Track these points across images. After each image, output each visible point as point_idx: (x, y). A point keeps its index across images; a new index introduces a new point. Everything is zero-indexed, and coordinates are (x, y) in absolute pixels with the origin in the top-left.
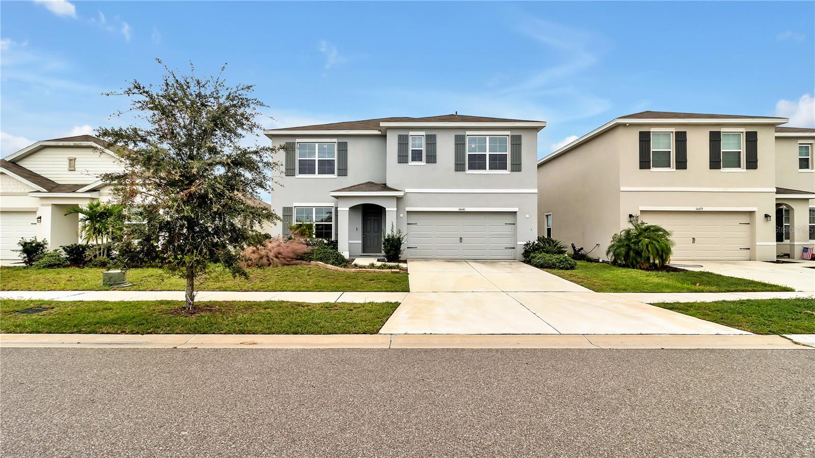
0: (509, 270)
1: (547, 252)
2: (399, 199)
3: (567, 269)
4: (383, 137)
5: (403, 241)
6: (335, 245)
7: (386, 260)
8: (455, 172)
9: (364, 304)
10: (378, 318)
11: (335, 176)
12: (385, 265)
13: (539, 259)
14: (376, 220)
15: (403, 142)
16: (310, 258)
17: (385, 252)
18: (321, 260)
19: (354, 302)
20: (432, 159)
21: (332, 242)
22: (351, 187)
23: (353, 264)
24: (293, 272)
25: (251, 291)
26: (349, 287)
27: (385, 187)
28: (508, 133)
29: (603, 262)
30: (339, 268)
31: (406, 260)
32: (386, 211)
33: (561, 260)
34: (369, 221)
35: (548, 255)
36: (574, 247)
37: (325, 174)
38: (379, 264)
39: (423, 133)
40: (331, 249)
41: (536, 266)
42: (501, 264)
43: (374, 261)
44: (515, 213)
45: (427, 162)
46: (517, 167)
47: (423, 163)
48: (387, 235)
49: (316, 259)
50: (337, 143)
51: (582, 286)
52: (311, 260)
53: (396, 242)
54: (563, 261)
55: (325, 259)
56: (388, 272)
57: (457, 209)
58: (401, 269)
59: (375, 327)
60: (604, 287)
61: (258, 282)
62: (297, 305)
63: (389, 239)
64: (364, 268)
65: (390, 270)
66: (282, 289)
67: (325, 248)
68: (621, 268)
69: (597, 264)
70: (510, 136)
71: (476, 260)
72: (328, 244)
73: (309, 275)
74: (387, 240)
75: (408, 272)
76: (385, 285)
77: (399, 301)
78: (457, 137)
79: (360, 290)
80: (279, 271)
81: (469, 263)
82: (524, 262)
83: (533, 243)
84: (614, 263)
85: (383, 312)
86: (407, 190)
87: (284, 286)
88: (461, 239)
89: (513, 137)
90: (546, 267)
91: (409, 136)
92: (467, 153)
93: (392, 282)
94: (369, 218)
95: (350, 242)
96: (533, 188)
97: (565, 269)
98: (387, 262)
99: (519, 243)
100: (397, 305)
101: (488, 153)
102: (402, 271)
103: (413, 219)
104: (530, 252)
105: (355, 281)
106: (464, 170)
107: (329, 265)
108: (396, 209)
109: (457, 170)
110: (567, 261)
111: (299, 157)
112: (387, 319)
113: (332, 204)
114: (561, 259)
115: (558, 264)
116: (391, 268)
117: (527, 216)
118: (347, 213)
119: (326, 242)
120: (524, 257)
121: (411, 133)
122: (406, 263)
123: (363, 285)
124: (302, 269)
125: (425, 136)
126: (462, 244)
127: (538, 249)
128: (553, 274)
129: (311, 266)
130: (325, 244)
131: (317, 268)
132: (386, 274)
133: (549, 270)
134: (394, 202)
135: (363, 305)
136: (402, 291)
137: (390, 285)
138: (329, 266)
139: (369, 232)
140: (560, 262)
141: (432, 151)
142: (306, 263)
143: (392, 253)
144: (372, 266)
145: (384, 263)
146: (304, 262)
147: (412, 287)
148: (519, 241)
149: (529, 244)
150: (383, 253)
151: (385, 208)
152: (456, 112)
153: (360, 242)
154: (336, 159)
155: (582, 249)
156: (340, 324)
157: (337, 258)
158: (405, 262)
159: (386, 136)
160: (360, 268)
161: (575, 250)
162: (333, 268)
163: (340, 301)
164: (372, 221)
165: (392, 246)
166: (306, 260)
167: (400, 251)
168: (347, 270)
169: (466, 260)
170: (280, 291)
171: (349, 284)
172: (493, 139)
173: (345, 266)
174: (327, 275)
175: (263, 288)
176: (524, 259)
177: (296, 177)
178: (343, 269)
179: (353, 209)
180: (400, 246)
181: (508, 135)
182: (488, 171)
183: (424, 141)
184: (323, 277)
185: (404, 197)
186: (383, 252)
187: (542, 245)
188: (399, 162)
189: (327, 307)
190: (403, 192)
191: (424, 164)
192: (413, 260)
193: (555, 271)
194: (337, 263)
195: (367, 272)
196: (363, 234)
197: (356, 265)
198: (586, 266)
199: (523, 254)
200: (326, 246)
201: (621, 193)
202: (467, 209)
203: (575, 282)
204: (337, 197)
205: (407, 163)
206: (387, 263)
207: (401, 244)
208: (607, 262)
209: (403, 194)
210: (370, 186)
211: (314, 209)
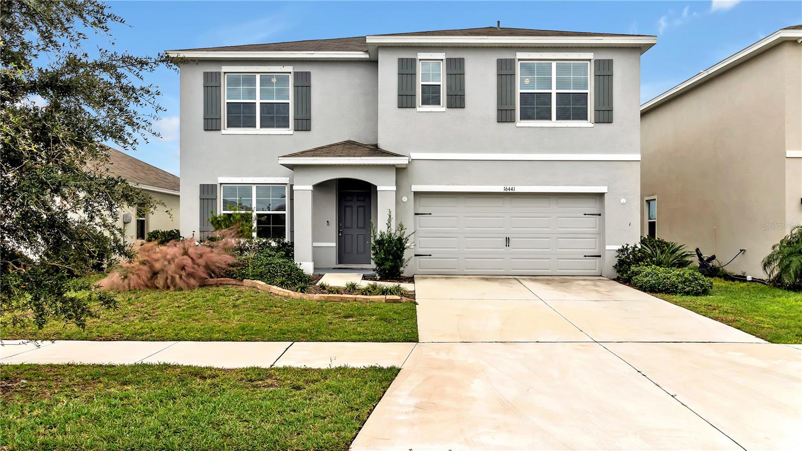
0: (595, 296)
1: (659, 264)
2: (400, 170)
3: (697, 294)
4: (373, 63)
5: (407, 245)
6: (288, 251)
7: (379, 277)
8: (497, 123)
9: (329, 371)
10: (352, 409)
11: (289, 131)
12: (374, 287)
13: (646, 276)
14: (360, 206)
15: (407, 70)
16: (243, 274)
17: (376, 263)
18: (261, 277)
19: (308, 366)
20: (457, 100)
21: (285, 245)
22: (316, 149)
23: (318, 284)
24: (208, 300)
25: (117, 340)
26: (305, 331)
27: (375, 150)
28: (590, 55)
29: (754, 280)
30: (292, 293)
31: (413, 277)
32: (377, 191)
33: (686, 279)
34: (348, 210)
35: (661, 269)
36: (700, 255)
37: (272, 127)
38: (365, 284)
39: (441, 55)
40: (282, 257)
41: (642, 288)
42: (579, 284)
43: (356, 279)
44: (601, 195)
45: (450, 106)
46: (605, 115)
47: (442, 108)
48: (379, 233)
49: (253, 276)
50: (292, 73)
51: (739, 329)
52: (244, 277)
53: (396, 245)
54: (690, 281)
55: (268, 276)
56: (380, 301)
57: (500, 189)
58: (403, 294)
59: (343, 434)
60: (782, 332)
61: (137, 321)
62: (191, 374)
63: (382, 240)
64: (338, 292)
65: (384, 297)
66: (176, 335)
67: (270, 256)
68: (792, 293)
69: (745, 284)
70: (593, 62)
71: (534, 277)
72: (278, 249)
73: (235, 306)
74: (380, 243)
75: (417, 301)
76: (372, 326)
77: (398, 365)
78: (501, 63)
79: (324, 337)
80: (184, 298)
81: (524, 282)
82: (617, 280)
83: (634, 248)
84: (777, 283)
85: (364, 394)
86: (414, 156)
87: (182, 329)
88: (508, 240)
89: (598, 63)
90: (660, 291)
91: (418, 61)
92: (519, 91)
93: (385, 320)
94: (349, 204)
95: (316, 244)
96: (633, 151)
97: (693, 295)
98: (380, 280)
99: (608, 247)
100: (392, 373)
101: (554, 91)
102: (404, 299)
103: (426, 206)
104: (629, 265)
105: (317, 320)
106: (512, 120)
107: (275, 287)
108: (394, 188)
109: (500, 120)
110: (696, 279)
111: (228, 99)
112: (371, 411)
113: (286, 180)
114: (686, 276)
115: (680, 286)
116: (384, 292)
117: (623, 201)
118: (310, 194)
119: (274, 244)
120: (618, 272)
121: (421, 55)
122: (414, 283)
123: (331, 327)
124: (227, 293)
125: (445, 61)
126: (510, 250)
127: (643, 258)
128: (676, 303)
129: (242, 288)
130: (272, 249)
131: (252, 293)
132: (376, 306)
133: (666, 296)
134: (392, 176)
135: (324, 374)
136: (405, 341)
137: (381, 327)
138: (275, 289)
139: (349, 228)
140: (685, 282)
141: (458, 88)
142: (234, 282)
143: (388, 264)
144: (352, 288)
145: (372, 282)
146: (233, 281)
147: (423, 332)
148: (609, 244)
149: (627, 249)
150: (373, 265)
151: (376, 187)
152: (499, 22)
153: (334, 244)
154: (291, 101)
155: (713, 257)
156: (268, 426)
157: (289, 275)
158: (411, 280)
159: (377, 62)
160: (330, 292)
161: (701, 259)
162: (281, 293)
163: (280, 364)
164: (355, 209)
165: (387, 252)
166: (235, 278)
167: (401, 261)
168: (306, 296)
169: (518, 277)
170: (173, 340)
171: (306, 325)
172: (563, 67)
173: (303, 290)
174: (270, 305)
175: (142, 334)
176: (616, 275)
177: (223, 132)
178: (298, 295)
179: (320, 187)
180: (402, 252)
181: (590, 60)
182: (554, 123)
183: (443, 68)
184: (262, 310)
185: (409, 168)
186: (373, 262)
187: (650, 252)
188: (401, 106)
189: (251, 381)
190: (407, 158)
191: (444, 109)
192: (426, 276)
193: (678, 298)
194: (289, 282)
195: (342, 299)
196: (339, 232)
197: (323, 287)
198: (726, 287)
199: (615, 267)
200: (273, 253)
201: (787, 161)
202: (519, 189)
203: (722, 321)
204: (292, 167)
205: (415, 107)
206: (379, 283)
207: (404, 249)
208: (762, 281)
209: (407, 162)
210: (350, 147)
211: (254, 188)
